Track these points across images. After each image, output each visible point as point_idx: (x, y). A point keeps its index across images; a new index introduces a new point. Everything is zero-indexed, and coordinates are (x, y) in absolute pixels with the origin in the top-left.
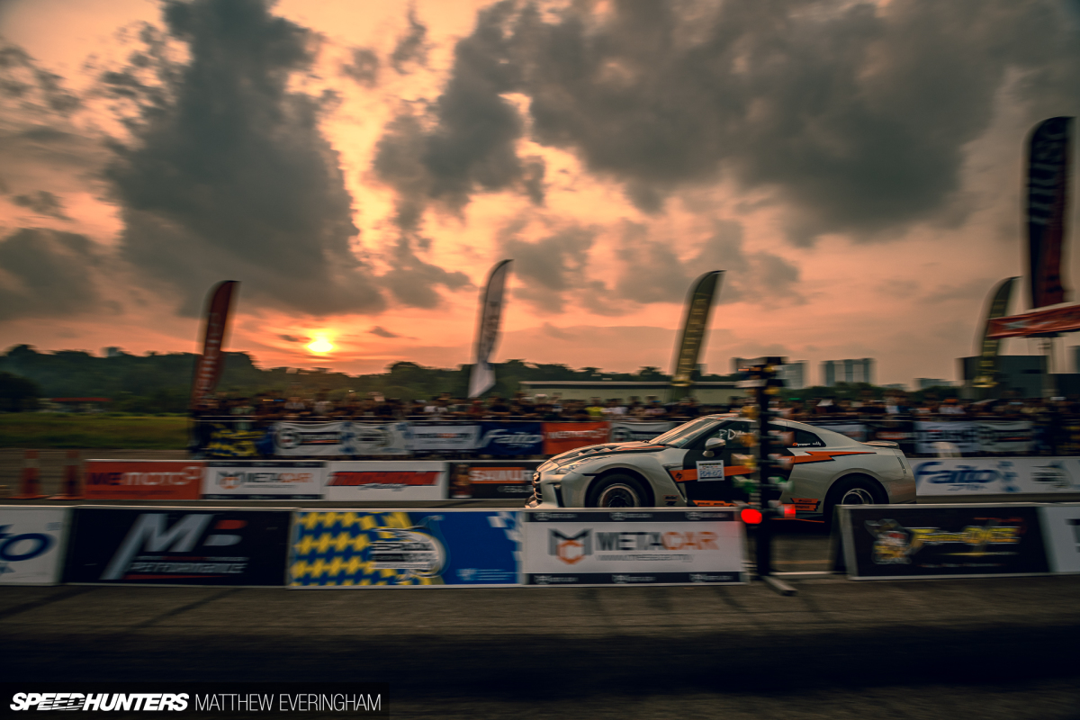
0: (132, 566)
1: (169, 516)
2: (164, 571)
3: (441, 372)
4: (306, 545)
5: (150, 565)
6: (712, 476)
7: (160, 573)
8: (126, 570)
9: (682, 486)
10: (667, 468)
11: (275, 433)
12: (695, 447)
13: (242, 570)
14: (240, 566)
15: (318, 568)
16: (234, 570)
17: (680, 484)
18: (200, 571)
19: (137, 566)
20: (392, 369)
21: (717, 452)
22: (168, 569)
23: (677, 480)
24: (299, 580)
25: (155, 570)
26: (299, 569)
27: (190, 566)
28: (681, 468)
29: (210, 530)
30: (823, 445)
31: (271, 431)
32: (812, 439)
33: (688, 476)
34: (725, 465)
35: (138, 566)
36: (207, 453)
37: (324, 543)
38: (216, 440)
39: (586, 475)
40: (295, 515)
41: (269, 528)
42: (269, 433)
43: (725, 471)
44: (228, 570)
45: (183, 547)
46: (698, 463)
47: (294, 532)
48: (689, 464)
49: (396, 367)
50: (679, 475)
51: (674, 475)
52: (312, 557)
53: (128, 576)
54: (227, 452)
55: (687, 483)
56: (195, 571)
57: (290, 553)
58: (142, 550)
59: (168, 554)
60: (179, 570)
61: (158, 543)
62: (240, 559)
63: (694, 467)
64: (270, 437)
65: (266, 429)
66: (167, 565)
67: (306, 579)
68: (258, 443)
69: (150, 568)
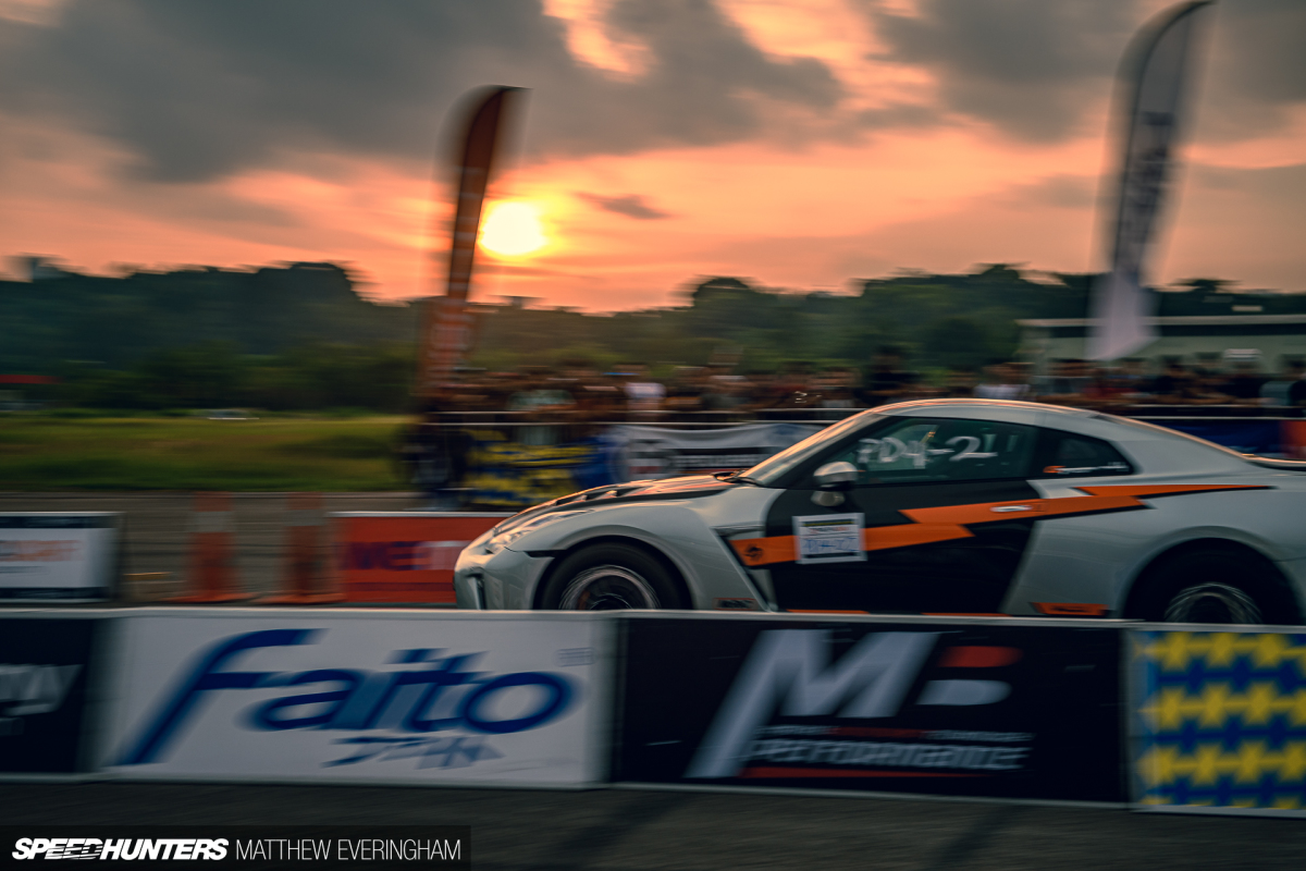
0: (758, 748)
1: (835, 636)
2: (832, 759)
3: (815, 301)
4: (1169, 709)
5: (802, 745)
6: (834, 551)
7: (822, 765)
8: (746, 757)
9: (762, 576)
10: (725, 536)
11: (613, 449)
12: (798, 485)
13: (1018, 761)
14: (1015, 753)
15: (1207, 764)
16: (998, 762)
17: (756, 573)
18: (917, 762)
19: (769, 747)
20: (694, 295)
21: (848, 496)
22: (842, 755)
23: (749, 561)
24: (1165, 790)
25: (813, 758)
26: (1158, 766)
27: (892, 751)
28: (757, 535)
29: (932, 668)
30: (1131, 469)
31: (604, 444)
32: (1104, 456)
33: (774, 552)
34: (868, 525)
35: (773, 749)
36: (461, 499)
37: (1214, 705)
38: (483, 469)
39: (532, 554)
40: (1131, 638)
41: (1069, 668)
42: (601, 449)
43: (868, 539)
44: (985, 761)
45: (872, 705)
46: (801, 519)
47: (1135, 679)
48: (777, 525)
49: (705, 290)
50: (754, 550)
51: (741, 550)
52: (1188, 737)
53: (752, 770)
54: (508, 495)
55: (776, 570)
56: (905, 762)
57: (1132, 728)
58: (778, 713)
59: (838, 721)
60: (867, 759)
61: (815, 695)
62: (1009, 737)
63: (788, 530)
64: (603, 458)
65: (594, 442)
66: (840, 746)
67: (1180, 789)
68: (577, 472)
69: (803, 753)
